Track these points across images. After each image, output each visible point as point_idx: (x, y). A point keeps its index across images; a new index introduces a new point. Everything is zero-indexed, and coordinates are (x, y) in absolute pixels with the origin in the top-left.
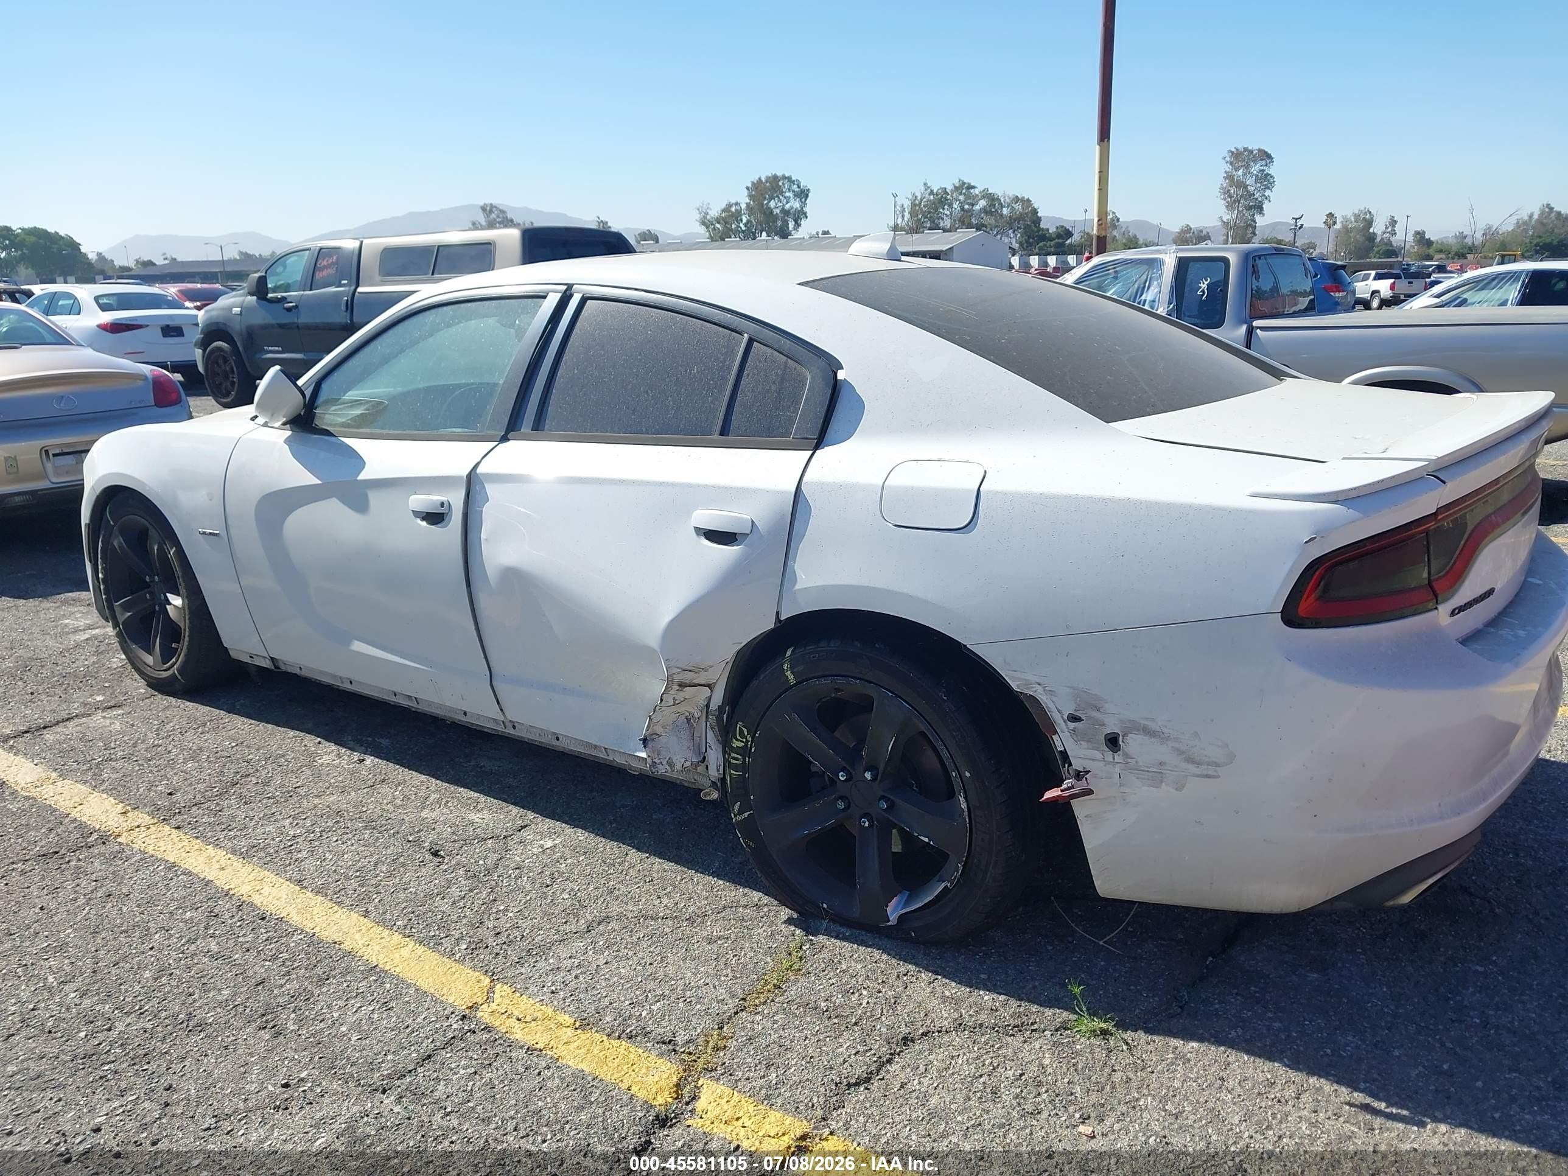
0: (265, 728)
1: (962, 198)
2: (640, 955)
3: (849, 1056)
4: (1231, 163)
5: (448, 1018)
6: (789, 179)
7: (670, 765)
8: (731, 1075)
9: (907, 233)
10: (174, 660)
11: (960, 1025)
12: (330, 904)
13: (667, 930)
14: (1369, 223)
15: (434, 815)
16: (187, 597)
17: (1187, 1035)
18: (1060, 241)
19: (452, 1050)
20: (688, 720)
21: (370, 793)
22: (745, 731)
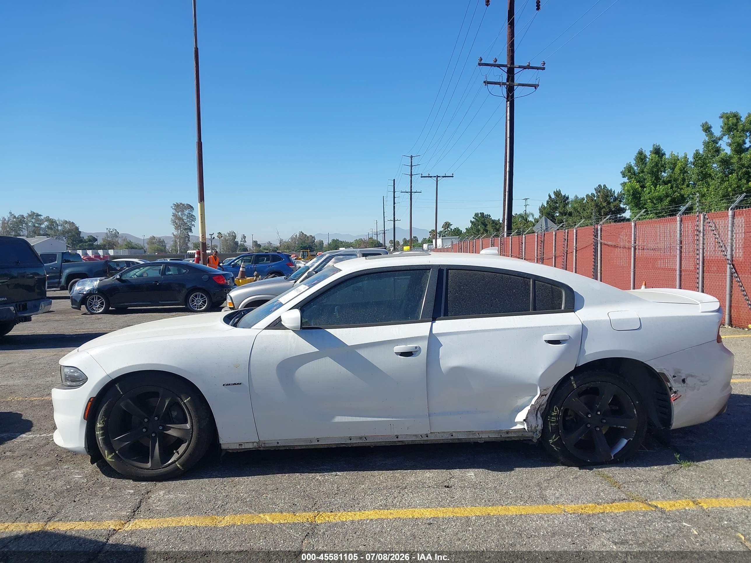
1: (33, 220)
4: (175, 209)
7: (531, 427)
10: (173, 460)
14: (235, 237)
18: (91, 243)
20: (534, 410)
22: (557, 408)
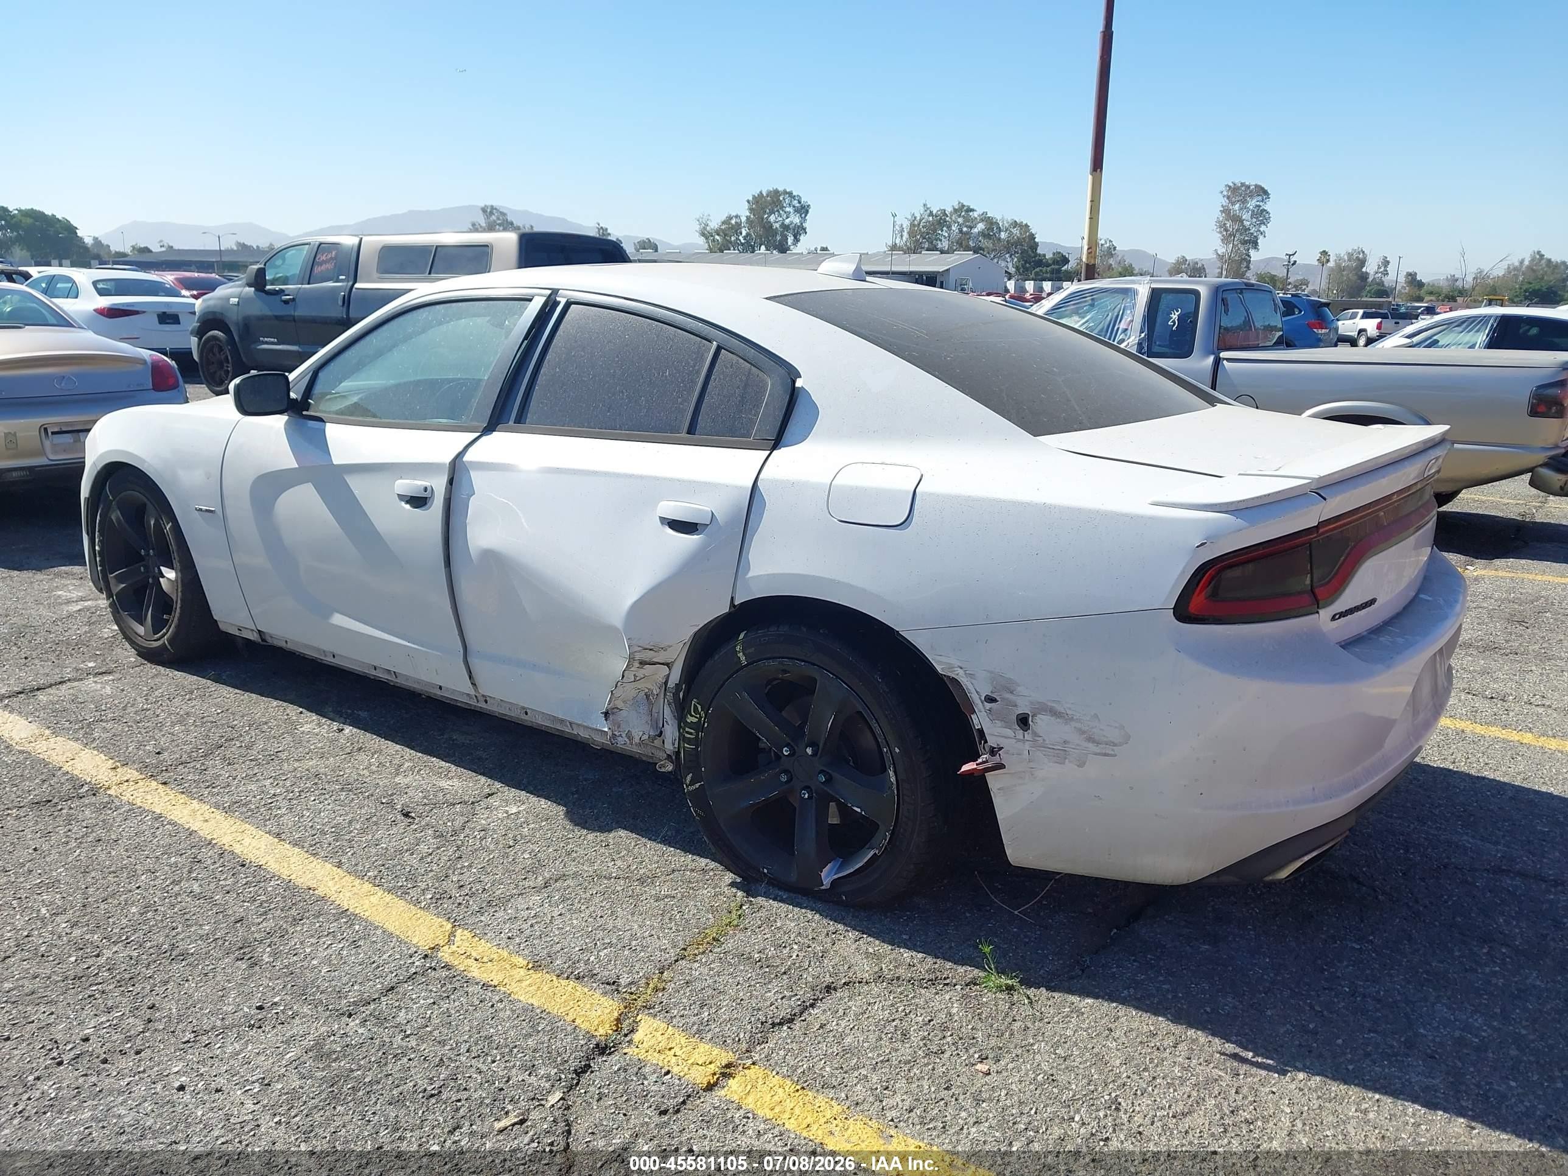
0: (250, 697)
1: (960, 220)
2: (592, 909)
3: (776, 1000)
4: (1228, 198)
5: (411, 957)
6: (790, 194)
7: (629, 738)
8: (667, 1012)
9: (905, 253)
10: (164, 630)
11: (879, 977)
12: (306, 855)
13: (619, 888)
14: (1362, 262)
15: (407, 781)
16: (181, 571)
17: (1084, 993)
18: (1057, 267)
19: (414, 983)
20: (647, 696)
21: (348, 759)
22: (699, 707)
